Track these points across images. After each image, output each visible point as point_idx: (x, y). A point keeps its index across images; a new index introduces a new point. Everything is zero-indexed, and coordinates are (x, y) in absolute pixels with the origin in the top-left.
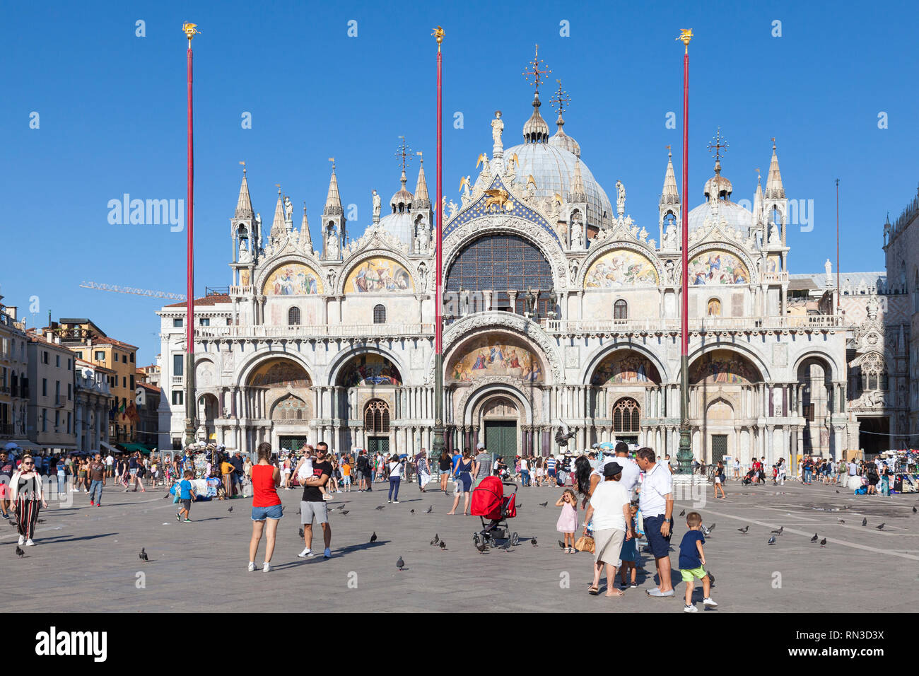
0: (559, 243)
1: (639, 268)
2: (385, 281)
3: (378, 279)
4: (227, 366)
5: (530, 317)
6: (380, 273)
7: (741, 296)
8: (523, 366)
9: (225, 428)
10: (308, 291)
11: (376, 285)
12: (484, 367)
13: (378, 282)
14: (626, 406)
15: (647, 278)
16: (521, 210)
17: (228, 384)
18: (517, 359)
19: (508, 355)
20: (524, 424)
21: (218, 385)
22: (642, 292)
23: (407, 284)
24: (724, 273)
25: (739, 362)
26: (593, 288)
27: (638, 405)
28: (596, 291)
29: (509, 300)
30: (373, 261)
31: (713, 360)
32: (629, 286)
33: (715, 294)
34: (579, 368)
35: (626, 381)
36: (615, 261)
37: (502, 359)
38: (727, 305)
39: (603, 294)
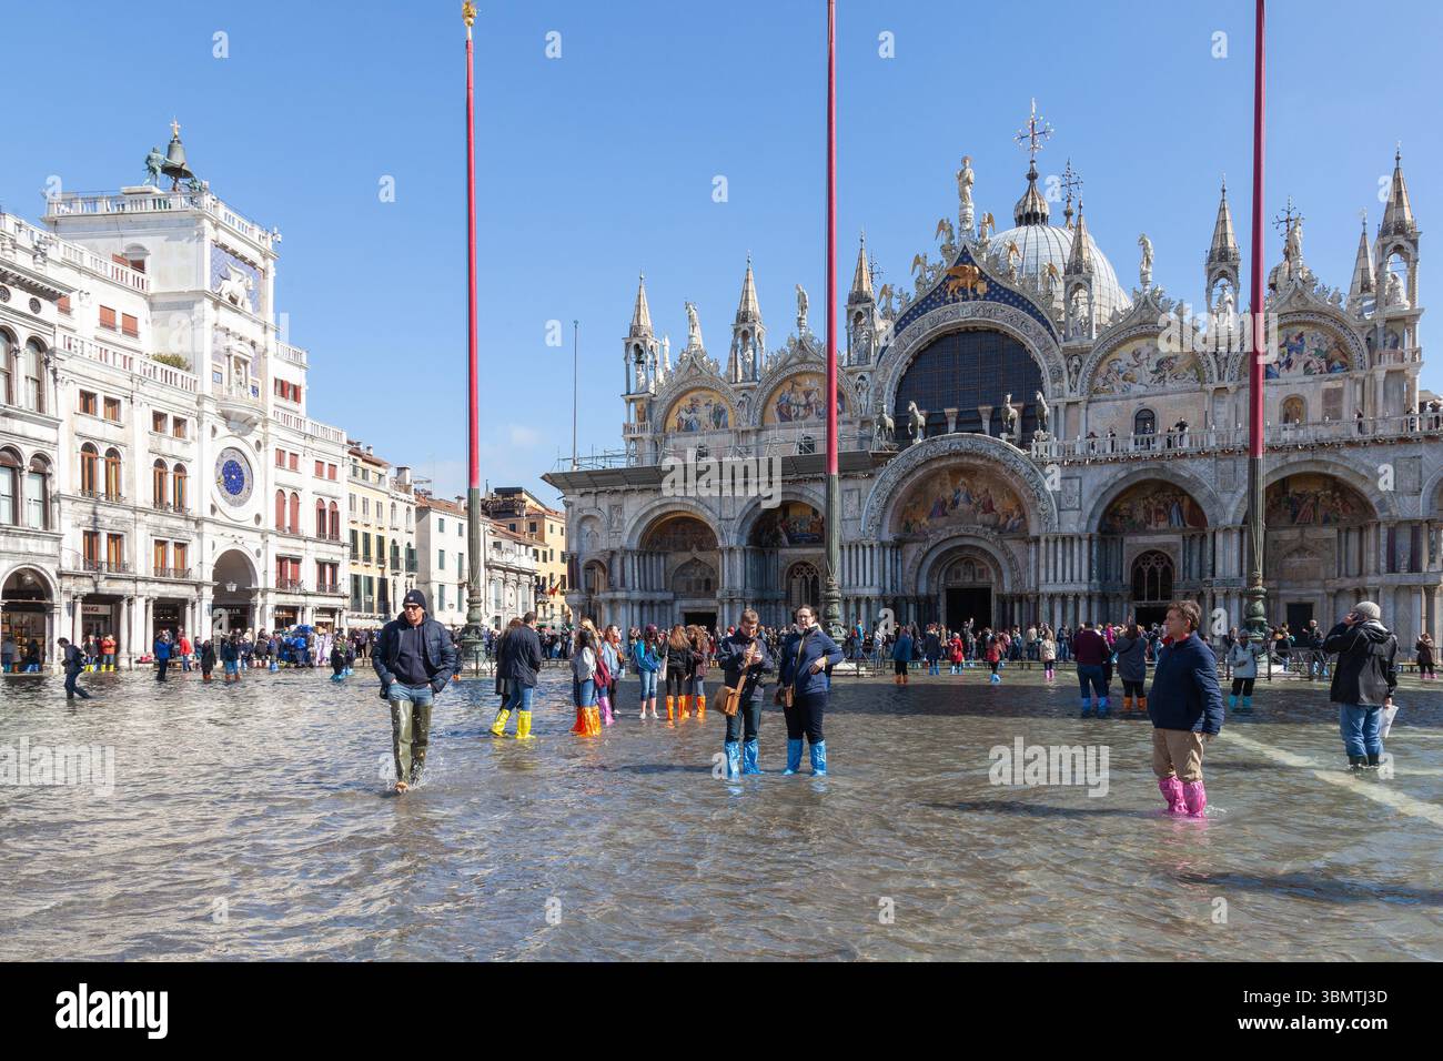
0: (1052, 334)
1: (1173, 361)
2: (814, 406)
3: (804, 403)
4: (615, 525)
5: (1008, 440)
6: (808, 394)
7: (1338, 393)
8: (999, 511)
9: (612, 602)
10: (717, 424)
11: (802, 412)
12: (945, 514)
13: (805, 407)
14: (1153, 563)
15: (1186, 375)
16: (997, 293)
17: (615, 545)
18: (991, 501)
19: (978, 496)
20: (1000, 592)
21: (604, 548)
22: (1178, 397)
23: (843, 407)
24: (1310, 358)
25: (1334, 493)
26: (1102, 396)
27: (1170, 561)
28: (1107, 400)
29: (981, 421)
30: (798, 379)
31: (1291, 491)
32: (1159, 388)
33: (1295, 390)
34: (1080, 509)
35: (1152, 527)
36: (1136, 354)
37: (970, 502)
38: (1315, 408)
39: (1119, 403)
